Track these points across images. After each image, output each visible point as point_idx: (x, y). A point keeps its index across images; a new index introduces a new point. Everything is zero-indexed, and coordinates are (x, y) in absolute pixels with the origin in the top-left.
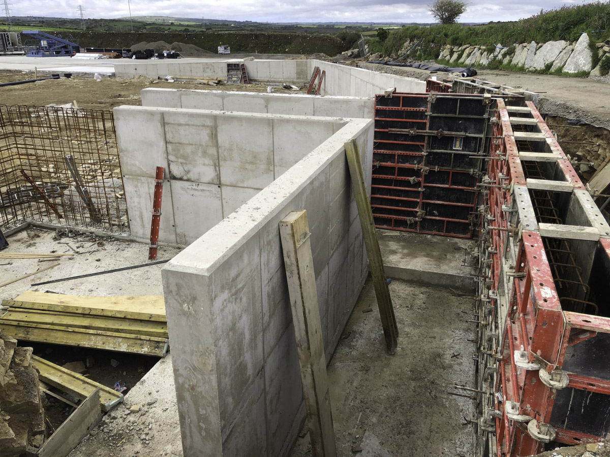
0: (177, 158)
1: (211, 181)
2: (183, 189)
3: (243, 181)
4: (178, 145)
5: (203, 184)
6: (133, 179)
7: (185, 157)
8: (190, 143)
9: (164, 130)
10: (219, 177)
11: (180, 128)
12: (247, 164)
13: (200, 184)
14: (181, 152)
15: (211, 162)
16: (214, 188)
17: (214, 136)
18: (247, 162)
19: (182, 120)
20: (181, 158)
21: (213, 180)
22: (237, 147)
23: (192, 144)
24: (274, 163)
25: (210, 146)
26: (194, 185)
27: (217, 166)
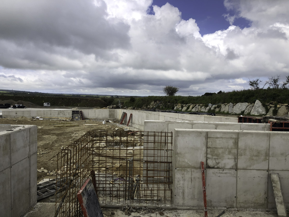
0: (212, 155)
1: (232, 168)
2: (213, 173)
3: (251, 166)
4: (214, 149)
5: (226, 169)
6: (181, 170)
7: (217, 155)
8: (222, 147)
9: (207, 141)
10: (236, 165)
11: (216, 140)
12: (254, 157)
13: (224, 170)
14: (216, 152)
15: (233, 157)
16: (233, 171)
17: (236, 143)
18: (254, 156)
19: (218, 136)
20: (215, 156)
21: (233, 167)
22: (249, 148)
23: (222, 148)
24: (269, 156)
25: (234, 148)
26: (221, 170)
27: (236, 159)
